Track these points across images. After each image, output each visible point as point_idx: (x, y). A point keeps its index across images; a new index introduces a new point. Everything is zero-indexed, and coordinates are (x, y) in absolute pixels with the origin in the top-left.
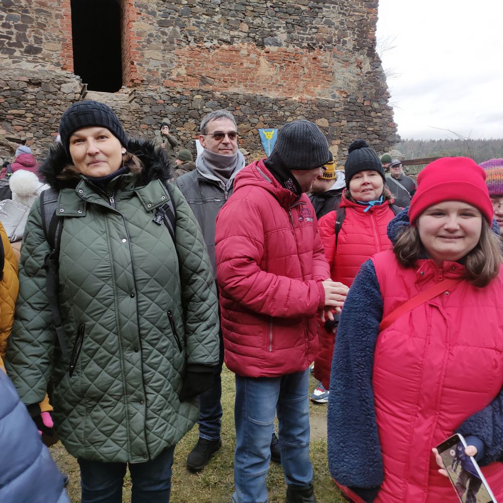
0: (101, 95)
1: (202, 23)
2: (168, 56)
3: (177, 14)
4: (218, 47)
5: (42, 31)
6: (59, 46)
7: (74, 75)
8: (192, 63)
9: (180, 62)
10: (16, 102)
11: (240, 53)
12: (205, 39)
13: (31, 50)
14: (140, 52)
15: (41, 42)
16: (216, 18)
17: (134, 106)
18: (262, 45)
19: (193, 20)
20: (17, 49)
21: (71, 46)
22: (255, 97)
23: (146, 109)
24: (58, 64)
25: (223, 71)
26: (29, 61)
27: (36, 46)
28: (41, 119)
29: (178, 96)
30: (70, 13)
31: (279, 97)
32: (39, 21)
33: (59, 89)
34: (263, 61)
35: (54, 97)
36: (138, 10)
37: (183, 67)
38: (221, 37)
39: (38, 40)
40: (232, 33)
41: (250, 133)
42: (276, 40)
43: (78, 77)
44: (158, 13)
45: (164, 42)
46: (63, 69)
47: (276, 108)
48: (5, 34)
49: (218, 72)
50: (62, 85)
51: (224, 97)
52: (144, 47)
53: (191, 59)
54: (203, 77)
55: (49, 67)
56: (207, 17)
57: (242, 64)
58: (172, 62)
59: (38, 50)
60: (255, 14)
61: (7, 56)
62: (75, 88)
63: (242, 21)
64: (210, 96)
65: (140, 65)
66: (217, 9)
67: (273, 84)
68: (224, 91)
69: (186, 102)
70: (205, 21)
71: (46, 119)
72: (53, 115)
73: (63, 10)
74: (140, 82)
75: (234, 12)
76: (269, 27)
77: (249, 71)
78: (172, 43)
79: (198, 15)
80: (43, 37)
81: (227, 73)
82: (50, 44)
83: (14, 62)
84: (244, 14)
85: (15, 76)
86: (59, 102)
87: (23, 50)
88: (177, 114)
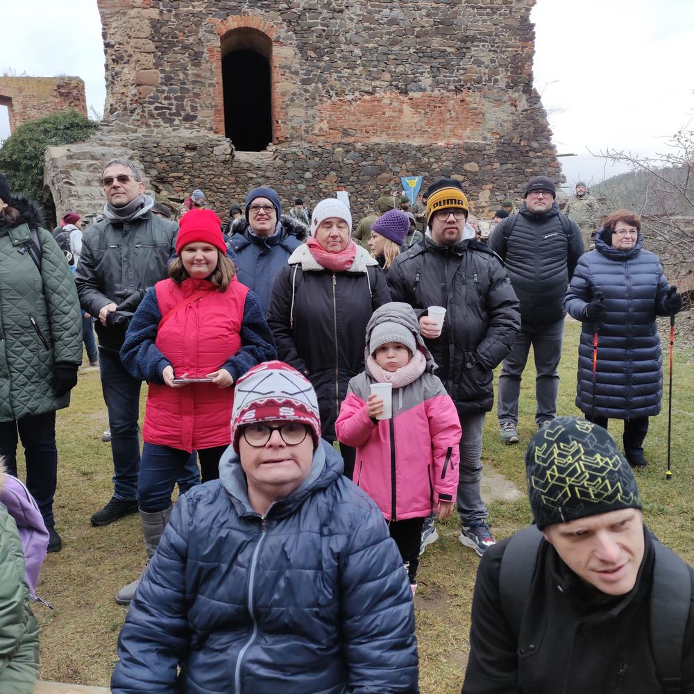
0: (248, 154)
1: (343, 77)
2: (311, 112)
3: (319, 71)
4: (360, 99)
5: (197, 100)
6: (211, 112)
7: (224, 138)
8: (334, 117)
9: (322, 117)
10: (176, 166)
11: (382, 103)
12: (347, 92)
13: (189, 118)
14: (284, 111)
15: (197, 110)
16: (357, 71)
17: (278, 162)
18: (405, 92)
19: (335, 75)
20: (176, 118)
21: (223, 112)
22: (397, 146)
23: (289, 164)
24: (211, 129)
25: (365, 121)
26: (186, 128)
27: (192, 113)
28: (196, 180)
29: (319, 150)
30: (221, 81)
31: (423, 144)
32: (195, 91)
33: (212, 152)
34: (406, 108)
35: (208, 159)
36: (282, 71)
37: (325, 121)
38: (362, 88)
39: (194, 108)
40: (374, 84)
41: (392, 182)
42: (421, 86)
43: (228, 139)
44: (301, 72)
45: (306, 99)
46: (215, 133)
47: (419, 155)
48: (167, 106)
49: (359, 123)
50: (214, 148)
51: (366, 148)
52: (287, 105)
53: (332, 113)
54: (345, 130)
55: (203, 132)
56: (349, 70)
57: (384, 113)
58: (314, 118)
59: (194, 118)
60: (398, 62)
61: (168, 125)
62: (226, 150)
63: (383, 71)
64: (351, 147)
65: (284, 123)
66: (359, 62)
67: (417, 130)
68: (367, 141)
69: (328, 155)
70: (346, 75)
71: (201, 180)
72: (207, 175)
73: (215, 79)
74: (284, 139)
75: (376, 63)
76: (414, 74)
77: (391, 119)
78: (314, 99)
79: (339, 69)
80: (198, 105)
81: (369, 123)
82: (205, 111)
83: (174, 130)
84: (386, 63)
85: (175, 143)
86: (211, 163)
87: (181, 118)
88: (319, 168)
